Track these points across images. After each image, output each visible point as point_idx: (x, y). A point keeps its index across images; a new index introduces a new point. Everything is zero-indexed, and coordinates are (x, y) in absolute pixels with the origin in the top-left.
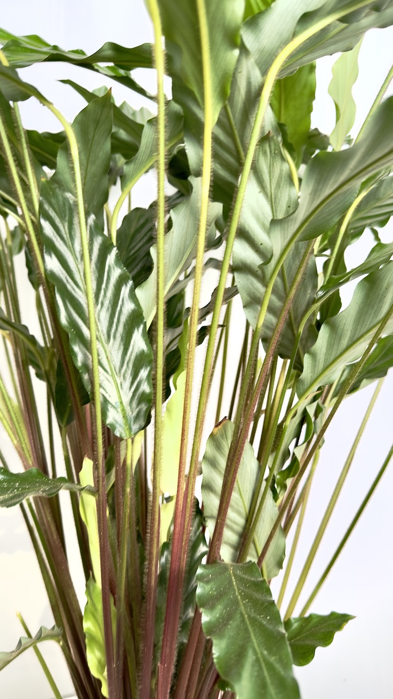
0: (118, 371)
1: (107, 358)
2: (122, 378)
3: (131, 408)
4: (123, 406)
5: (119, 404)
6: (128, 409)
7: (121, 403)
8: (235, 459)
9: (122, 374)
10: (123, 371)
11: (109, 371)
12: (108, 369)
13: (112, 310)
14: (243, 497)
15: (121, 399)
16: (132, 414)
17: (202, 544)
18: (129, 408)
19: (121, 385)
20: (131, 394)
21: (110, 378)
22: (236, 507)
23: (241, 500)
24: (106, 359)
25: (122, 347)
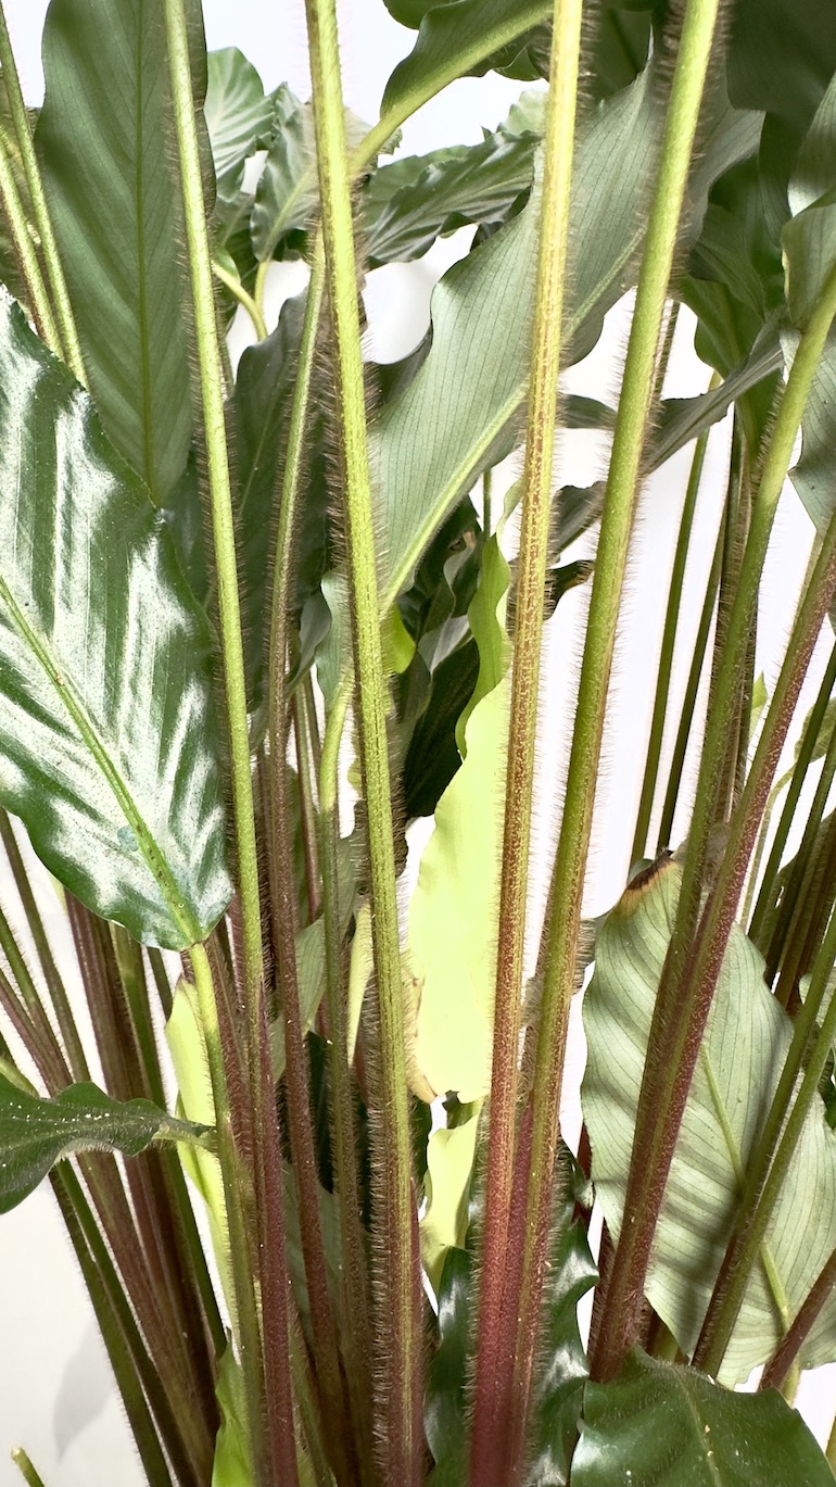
0: (102, 720)
1: (56, 682)
2: (123, 739)
3: (178, 841)
4: (149, 836)
5: (132, 834)
6: (167, 843)
7: (141, 828)
8: (689, 1006)
9: (122, 729)
10: (122, 716)
11: (74, 728)
12: (68, 722)
13: (38, 508)
14: (727, 1119)
15: (137, 816)
16: (187, 860)
17: (573, 1256)
18: (171, 840)
19: (126, 765)
20: (168, 791)
21: (82, 752)
22: (701, 1151)
23: (719, 1131)
24: (53, 688)
25: (101, 633)
